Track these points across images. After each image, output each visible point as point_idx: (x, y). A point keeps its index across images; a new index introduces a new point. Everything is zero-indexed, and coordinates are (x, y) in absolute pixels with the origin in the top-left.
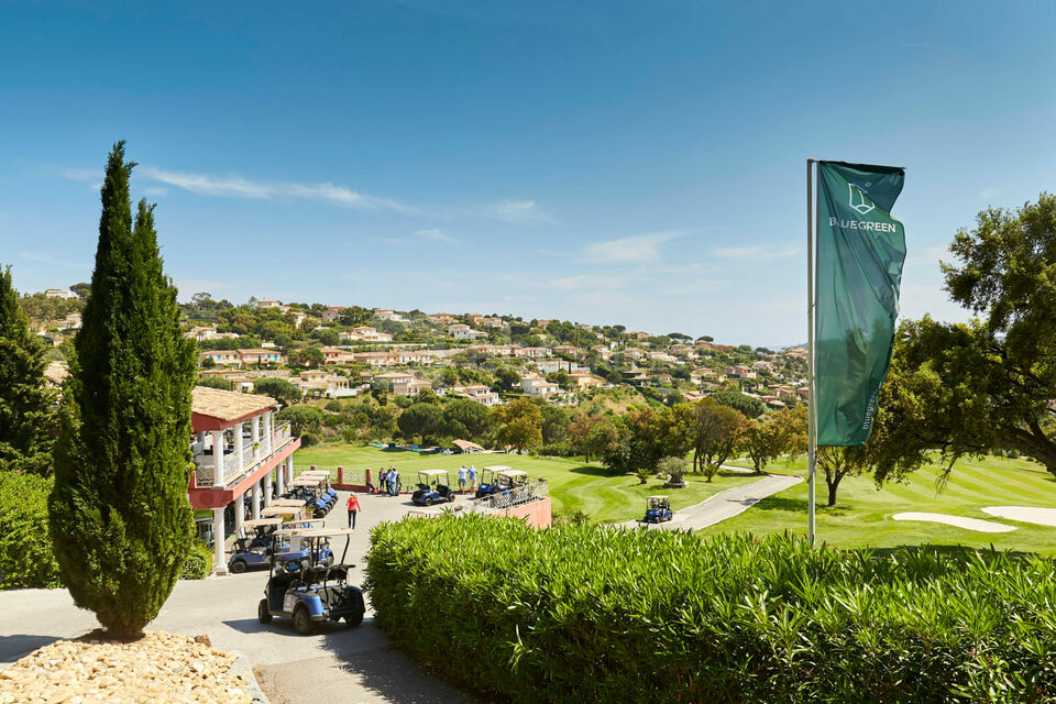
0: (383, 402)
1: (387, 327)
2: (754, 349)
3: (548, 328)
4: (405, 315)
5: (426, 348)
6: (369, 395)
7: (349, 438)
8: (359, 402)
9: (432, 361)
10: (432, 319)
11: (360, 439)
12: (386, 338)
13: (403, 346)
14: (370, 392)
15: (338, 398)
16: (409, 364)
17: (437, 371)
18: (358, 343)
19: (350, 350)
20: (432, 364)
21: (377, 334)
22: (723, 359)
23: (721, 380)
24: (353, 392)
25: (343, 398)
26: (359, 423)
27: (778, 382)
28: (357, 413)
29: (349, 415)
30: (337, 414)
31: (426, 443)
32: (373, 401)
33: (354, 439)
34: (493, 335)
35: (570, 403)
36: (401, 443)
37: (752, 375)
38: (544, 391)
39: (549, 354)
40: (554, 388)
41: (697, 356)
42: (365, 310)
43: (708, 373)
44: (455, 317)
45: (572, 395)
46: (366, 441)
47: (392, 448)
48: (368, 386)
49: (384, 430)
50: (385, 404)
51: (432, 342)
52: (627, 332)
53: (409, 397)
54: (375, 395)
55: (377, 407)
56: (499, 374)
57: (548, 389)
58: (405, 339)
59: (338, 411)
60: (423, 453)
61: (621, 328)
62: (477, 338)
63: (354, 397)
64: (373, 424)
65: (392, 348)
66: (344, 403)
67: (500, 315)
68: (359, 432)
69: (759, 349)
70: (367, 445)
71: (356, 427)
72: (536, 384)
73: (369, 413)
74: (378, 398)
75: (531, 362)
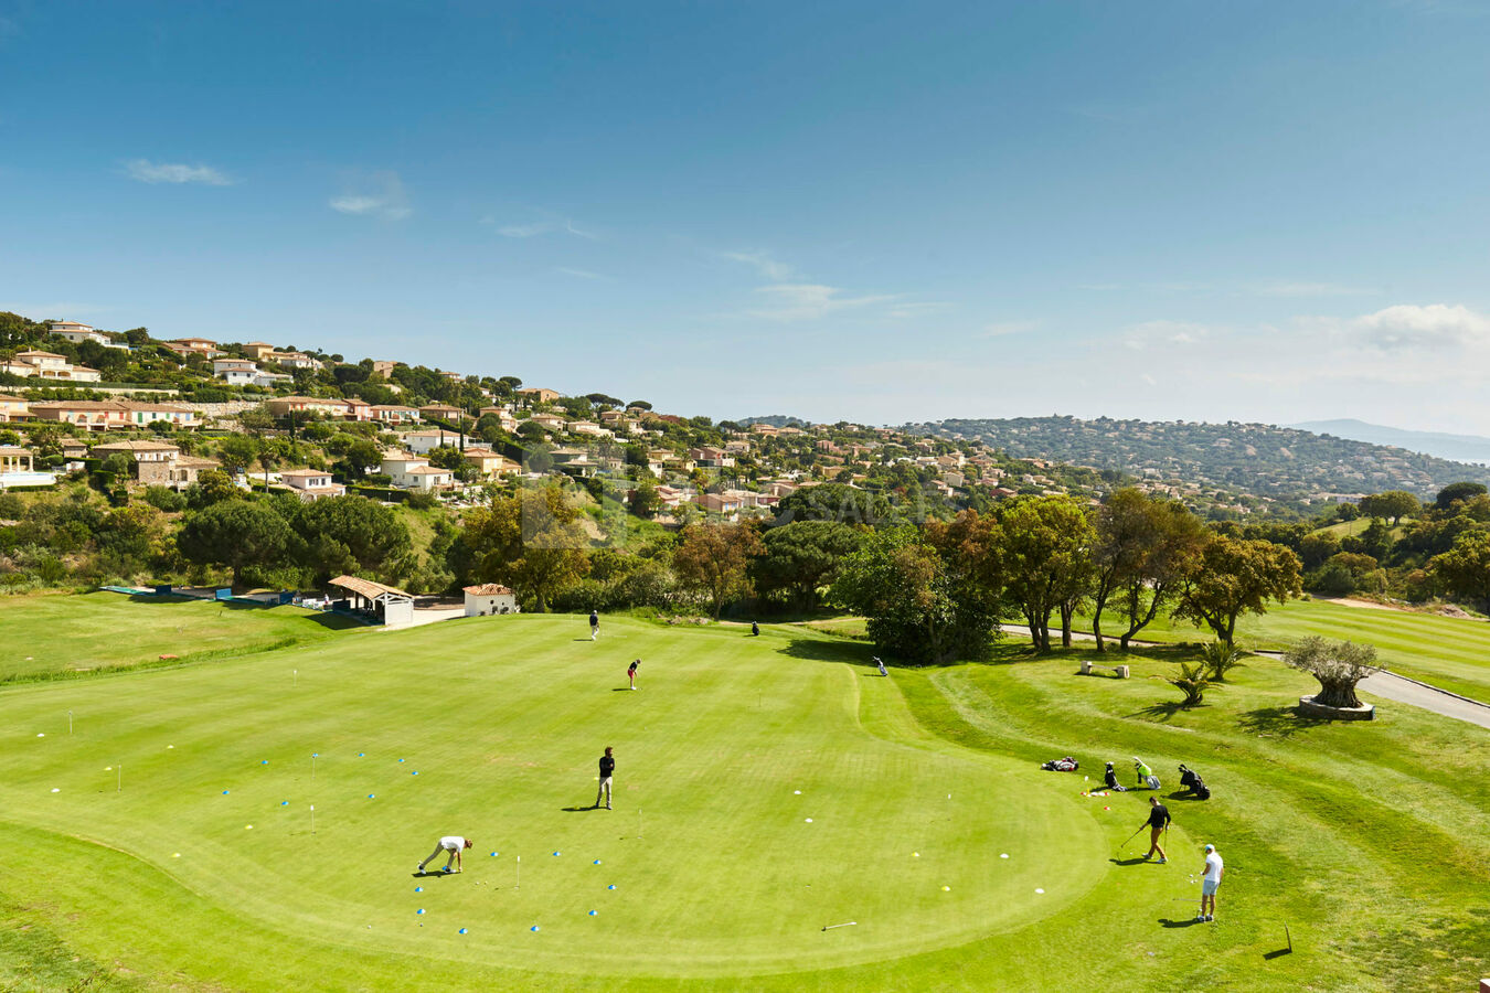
0: (118, 499)
1: (86, 354)
2: (716, 422)
3: (393, 375)
4: (116, 338)
5: (178, 399)
6: (84, 484)
7: (51, 575)
8: (63, 497)
9: (200, 422)
10: (176, 348)
11: (72, 575)
12: (90, 376)
13: (132, 391)
14: (86, 479)
15: (12, 490)
16: (152, 426)
17: (214, 441)
18: (29, 381)
19: (13, 394)
20: (201, 428)
21: (69, 368)
22: (682, 436)
23: (690, 467)
24: (47, 478)
25: (23, 489)
26: (68, 543)
27: (766, 473)
28: (61, 521)
29: (44, 526)
30: (14, 523)
31: (242, 583)
32: (94, 496)
33: (61, 578)
34: (303, 382)
35: (478, 504)
36: (180, 582)
37: (729, 462)
38: (430, 481)
39: (416, 417)
40: (445, 478)
41: (641, 431)
42: (28, 322)
43: (667, 457)
44: (220, 348)
45: (478, 489)
46: (91, 581)
47: (163, 595)
48: (81, 466)
49: (128, 556)
50: (125, 502)
51: (189, 388)
52: (525, 388)
53: (175, 489)
54: (99, 483)
55: (107, 511)
56: (336, 449)
57: (437, 479)
58: (129, 380)
59: (14, 516)
60: (235, 605)
61: (515, 382)
62: (274, 385)
63: (50, 488)
64: (101, 543)
65: (108, 396)
66: (28, 501)
67: (301, 349)
68: (72, 562)
69: (724, 424)
70: (96, 589)
71: (63, 552)
72: (412, 467)
73: (90, 519)
74: (105, 491)
75: (387, 431)
